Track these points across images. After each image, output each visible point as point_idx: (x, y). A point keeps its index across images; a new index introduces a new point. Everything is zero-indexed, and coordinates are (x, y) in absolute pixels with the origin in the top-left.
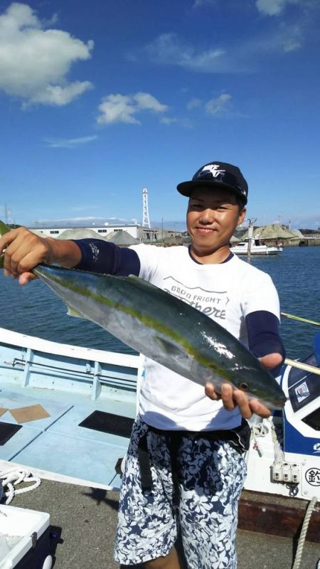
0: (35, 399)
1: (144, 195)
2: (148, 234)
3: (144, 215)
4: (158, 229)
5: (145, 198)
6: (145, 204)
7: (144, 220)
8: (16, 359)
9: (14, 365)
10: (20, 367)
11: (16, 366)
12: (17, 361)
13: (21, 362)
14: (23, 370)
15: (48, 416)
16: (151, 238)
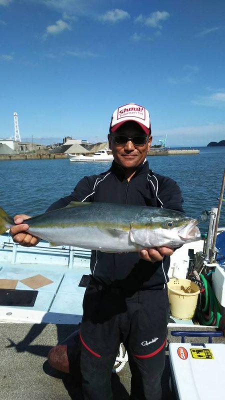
0: (33, 271)
1: (15, 117)
2: (22, 147)
3: (16, 132)
4: (29, 143)
5: (16, 120)
6: (16, 124)
7: (16, 136)
8: (5, 243)
9: (3, 247)
10: (9, 249)
11: (5, 248)
12: (5, 244)
13: (7, 245)
14: (12, 251)
15: (51, 282)
16: (24, 149)
